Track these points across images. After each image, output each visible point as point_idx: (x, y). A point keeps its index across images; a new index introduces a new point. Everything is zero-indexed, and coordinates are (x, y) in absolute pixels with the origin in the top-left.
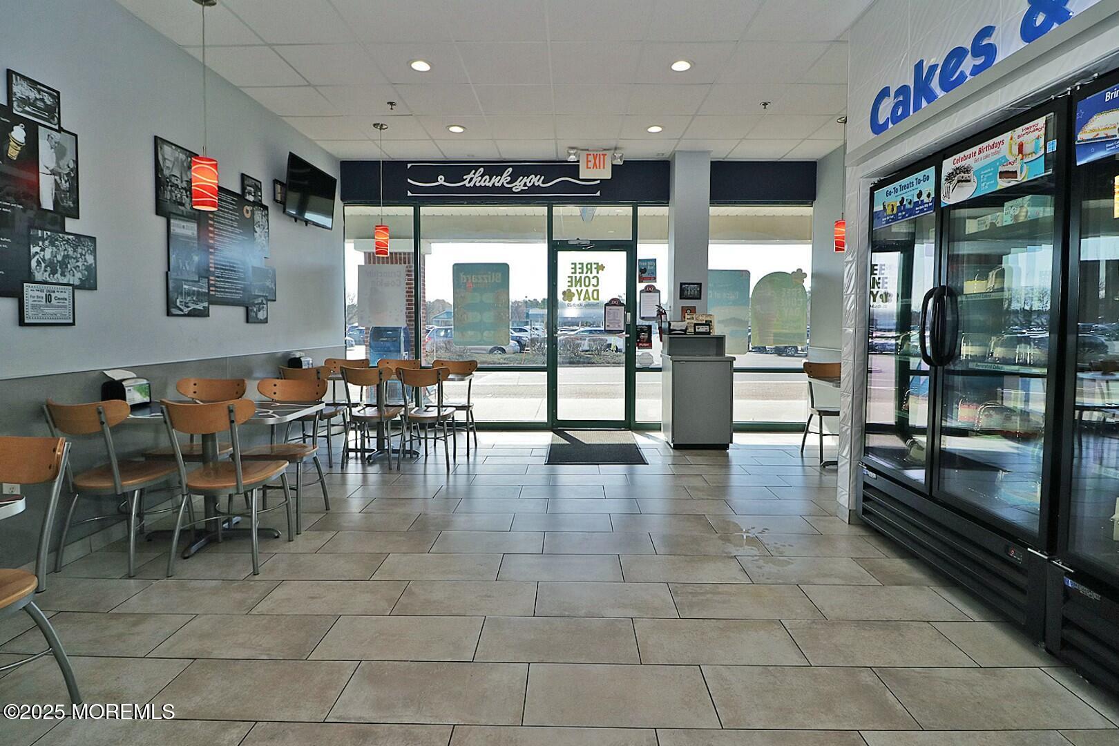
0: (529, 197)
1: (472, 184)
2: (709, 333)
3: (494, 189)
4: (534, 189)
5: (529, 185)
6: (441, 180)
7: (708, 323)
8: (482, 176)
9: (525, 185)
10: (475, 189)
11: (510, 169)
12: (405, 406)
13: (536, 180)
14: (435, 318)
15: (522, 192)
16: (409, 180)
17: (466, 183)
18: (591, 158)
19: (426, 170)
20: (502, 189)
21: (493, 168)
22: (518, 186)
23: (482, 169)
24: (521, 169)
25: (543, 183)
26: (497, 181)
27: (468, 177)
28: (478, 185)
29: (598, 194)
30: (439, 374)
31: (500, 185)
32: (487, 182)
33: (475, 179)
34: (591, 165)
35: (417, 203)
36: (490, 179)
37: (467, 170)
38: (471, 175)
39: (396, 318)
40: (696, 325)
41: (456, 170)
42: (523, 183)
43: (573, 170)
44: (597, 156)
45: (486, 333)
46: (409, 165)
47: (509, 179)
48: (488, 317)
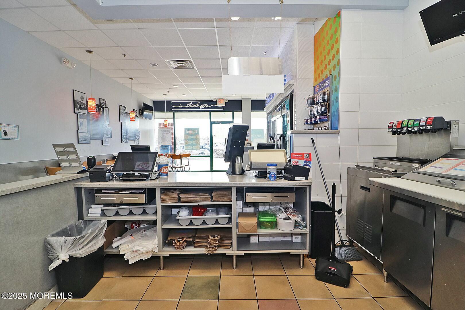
0: (205, 110)
1: (189, 107)
2: (250, 146)
3: (195, 108)
4: (205, 108)
5: (204, 107)
6: (181, 106)
7: (250, 143)
8: (192, 104)
9: (203, 107)
10: (190, 108)
11: (199, 103)
12: (173, 165)
13: (206, 106)
14: (179, 142)
15: (202, 109)
16: (172, 106)
17: (187, 106)
18: (220, 101)
19: (177, 103)
20: (197, 108)
21: (195, 103)
22: (201, 107)
23: (192, 103)
24: (202, 103)
25: (208, 106)
26: (195, 106)
27: (188, 105)
28: (190, 107)
29: (223, 109)
30: (180, 157)
31: (196, 107)
32: (193, 106)
33: (190, 105)
34: (220, 102)
35: (174, 112)
36: (194, 105)
37: (188, 103)
38: (189, 104)
39: (169, 143)
40: (247, 144)
41: (185, 103)
42: (202, 106)
43: (215, 103)
44: (221, 99)
45: (193, 147)
46: (172, 102)
47: (199, 105)
48: (194, 142)
